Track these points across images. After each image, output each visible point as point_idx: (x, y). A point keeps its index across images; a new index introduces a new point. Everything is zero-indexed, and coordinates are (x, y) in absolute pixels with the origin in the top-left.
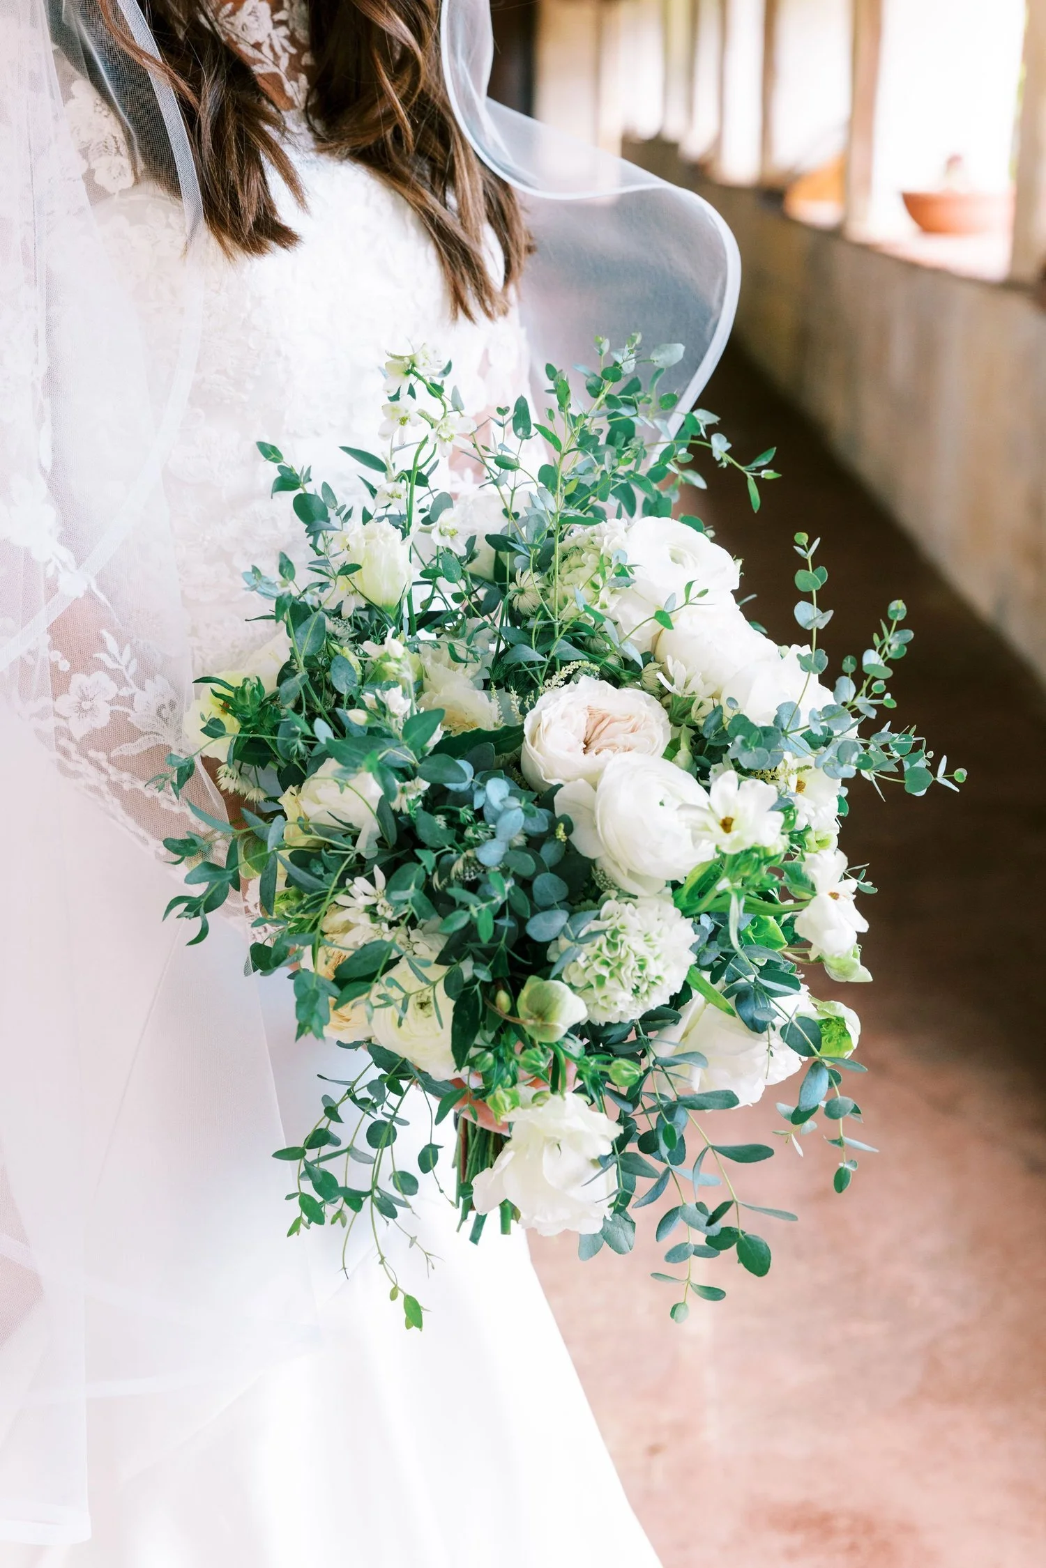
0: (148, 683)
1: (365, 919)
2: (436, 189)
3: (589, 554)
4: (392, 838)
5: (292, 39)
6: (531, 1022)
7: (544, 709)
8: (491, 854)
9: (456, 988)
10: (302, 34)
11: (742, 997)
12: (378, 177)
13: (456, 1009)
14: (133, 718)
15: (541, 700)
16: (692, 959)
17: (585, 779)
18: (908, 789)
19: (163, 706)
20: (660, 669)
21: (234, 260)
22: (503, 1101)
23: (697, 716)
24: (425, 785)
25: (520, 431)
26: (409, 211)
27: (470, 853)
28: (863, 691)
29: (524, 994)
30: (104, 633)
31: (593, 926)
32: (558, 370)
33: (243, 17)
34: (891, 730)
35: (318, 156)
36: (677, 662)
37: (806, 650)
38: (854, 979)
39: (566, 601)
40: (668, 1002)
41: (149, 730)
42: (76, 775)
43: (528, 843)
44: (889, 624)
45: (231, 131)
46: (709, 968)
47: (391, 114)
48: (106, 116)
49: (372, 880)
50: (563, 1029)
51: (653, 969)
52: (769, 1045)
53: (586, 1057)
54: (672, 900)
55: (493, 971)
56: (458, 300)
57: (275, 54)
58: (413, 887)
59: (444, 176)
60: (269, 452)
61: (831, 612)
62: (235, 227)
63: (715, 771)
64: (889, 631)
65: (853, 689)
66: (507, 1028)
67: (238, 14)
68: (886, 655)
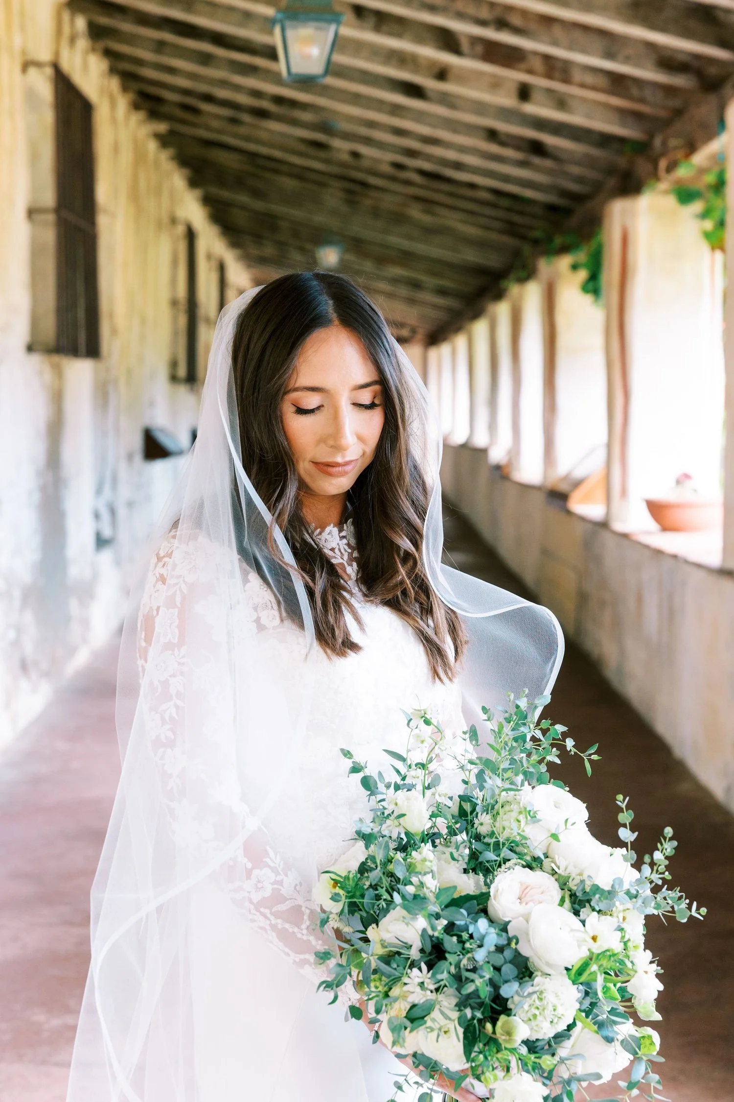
0: (289, 873)
1: (418, 989)
2: (424, 618)
3: (514, 805)
4: (428, 948)
5: (348, 545)
6: (503, 1037)
7: (499, 883)
8: (480, 955)
9: (464, 1022)
10: (353, 542)
11: (601, 1025)
12: (395, 614)
13: (465, 1033)
14: (284, 892)
15: (497, 879)
16: (578, 1006)
17: (523, 917)
18: (678, 919)
19: (296, 885)
20: (552, 862)
21: (332, 661)
22: (490, 1078)
23: (572, 885)
24: (445, 922)
25: (474, 742)
26: (410, 628)
27: (470, 955)
28: (655, 871)
29: (499, 1024)
30: (268, 848)
31: (530, 989)
32: (488, 708)
33: (325, 535)
34: (667, 889)
35: (365, 604)
36: (561, 858)
37: (624, 851)
38: (652, 1019)
39: (504, 829)
40: (566, 1028)
41: (291, 897)
42: (253, 921)
43: (496, 950)
44: (665, 839)
45: (330, 599)
46: (584, 1011)
47: (402, 582)
48: (266, 591)
49: (420, 969)
50: (519, 1042)
51: (560, 1011)
52: (615, 1049)
53: (529, 1055)
54: (567, 976)
55: (483, 1013)
56: (435, 673)
57: (341, 553)
58: (445, 972)
59: (427, 610)
60: (347, 754)
61: (636, 833)
62: (333, 645)
63: (583, 912)
64: (665, 841)
65: (650, 870)
66: (492, 1041)
67: (323, 534)
68: (664, 854)
